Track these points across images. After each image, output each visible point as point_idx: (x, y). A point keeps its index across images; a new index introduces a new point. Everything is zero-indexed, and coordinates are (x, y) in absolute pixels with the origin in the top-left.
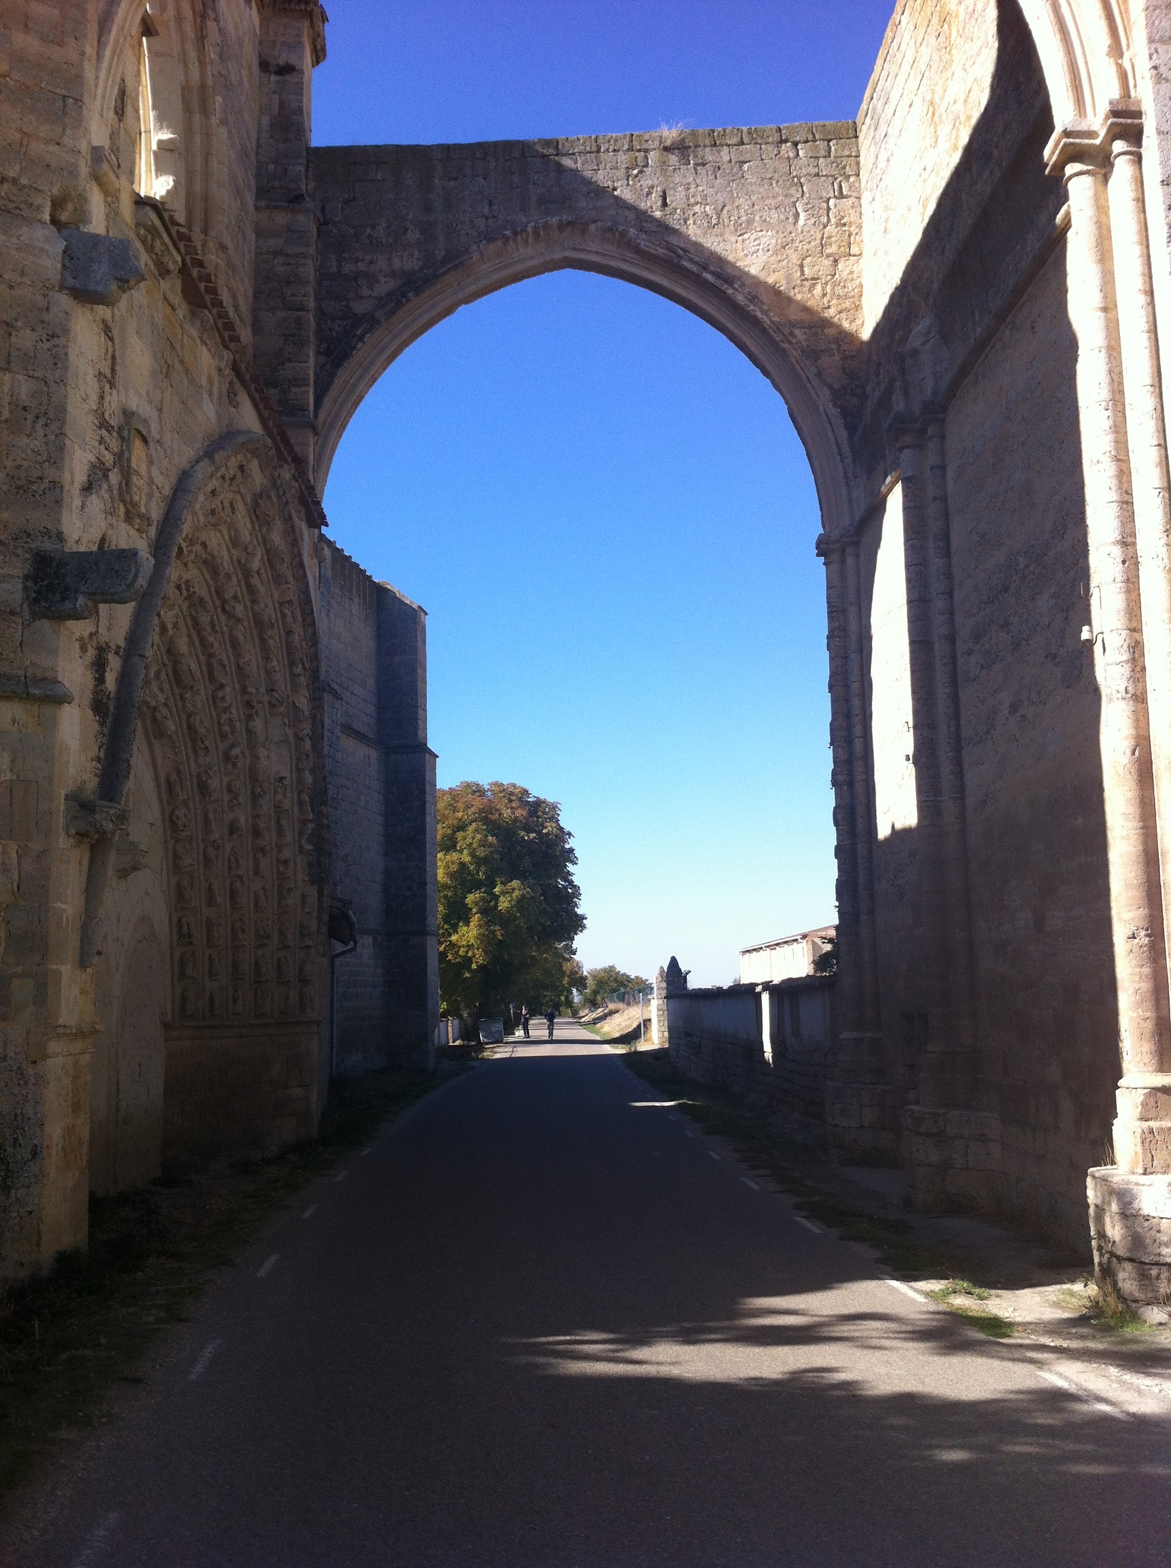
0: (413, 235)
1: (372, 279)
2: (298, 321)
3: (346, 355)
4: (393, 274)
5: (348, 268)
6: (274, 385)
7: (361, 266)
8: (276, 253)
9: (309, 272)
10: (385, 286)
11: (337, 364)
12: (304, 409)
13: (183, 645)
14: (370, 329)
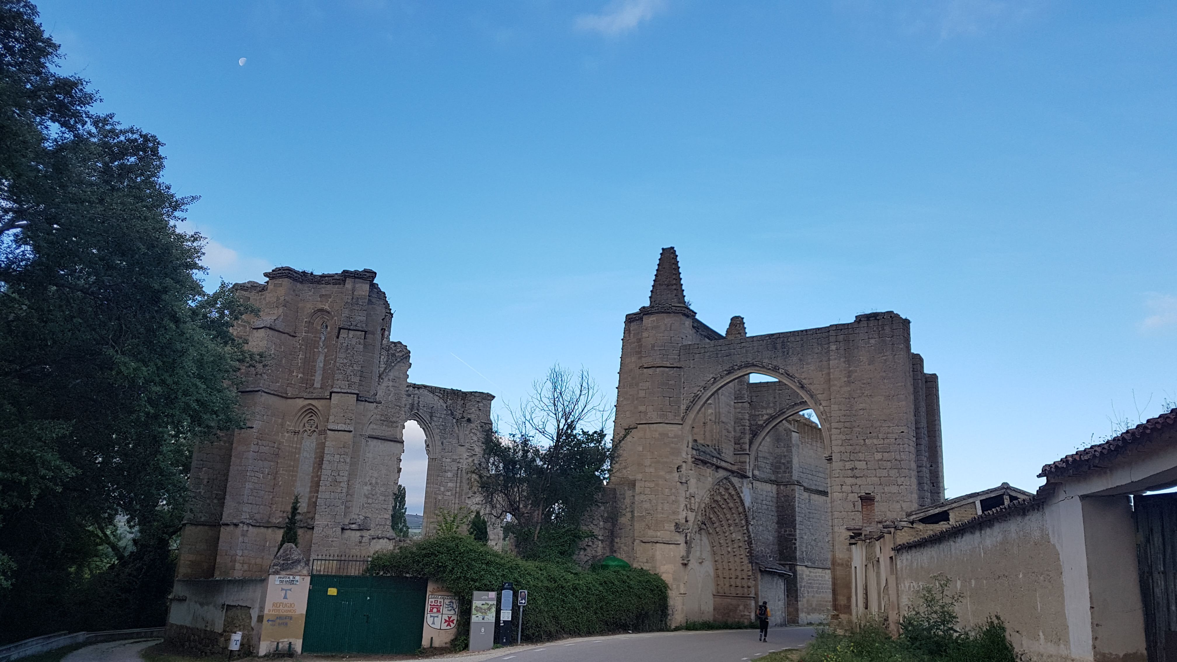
0: (771, 405)
1: (763, 416)
2: (744, 429)
3: (757, 435)
4: (767, 414)
5: (757, 413)
6: (739, 444)
7: (760, 412)
8: (739, 413)
9: (747, 416)
10: (766, 417)
11: (754, 437)
12: (746, 450)
13: (712, 516)
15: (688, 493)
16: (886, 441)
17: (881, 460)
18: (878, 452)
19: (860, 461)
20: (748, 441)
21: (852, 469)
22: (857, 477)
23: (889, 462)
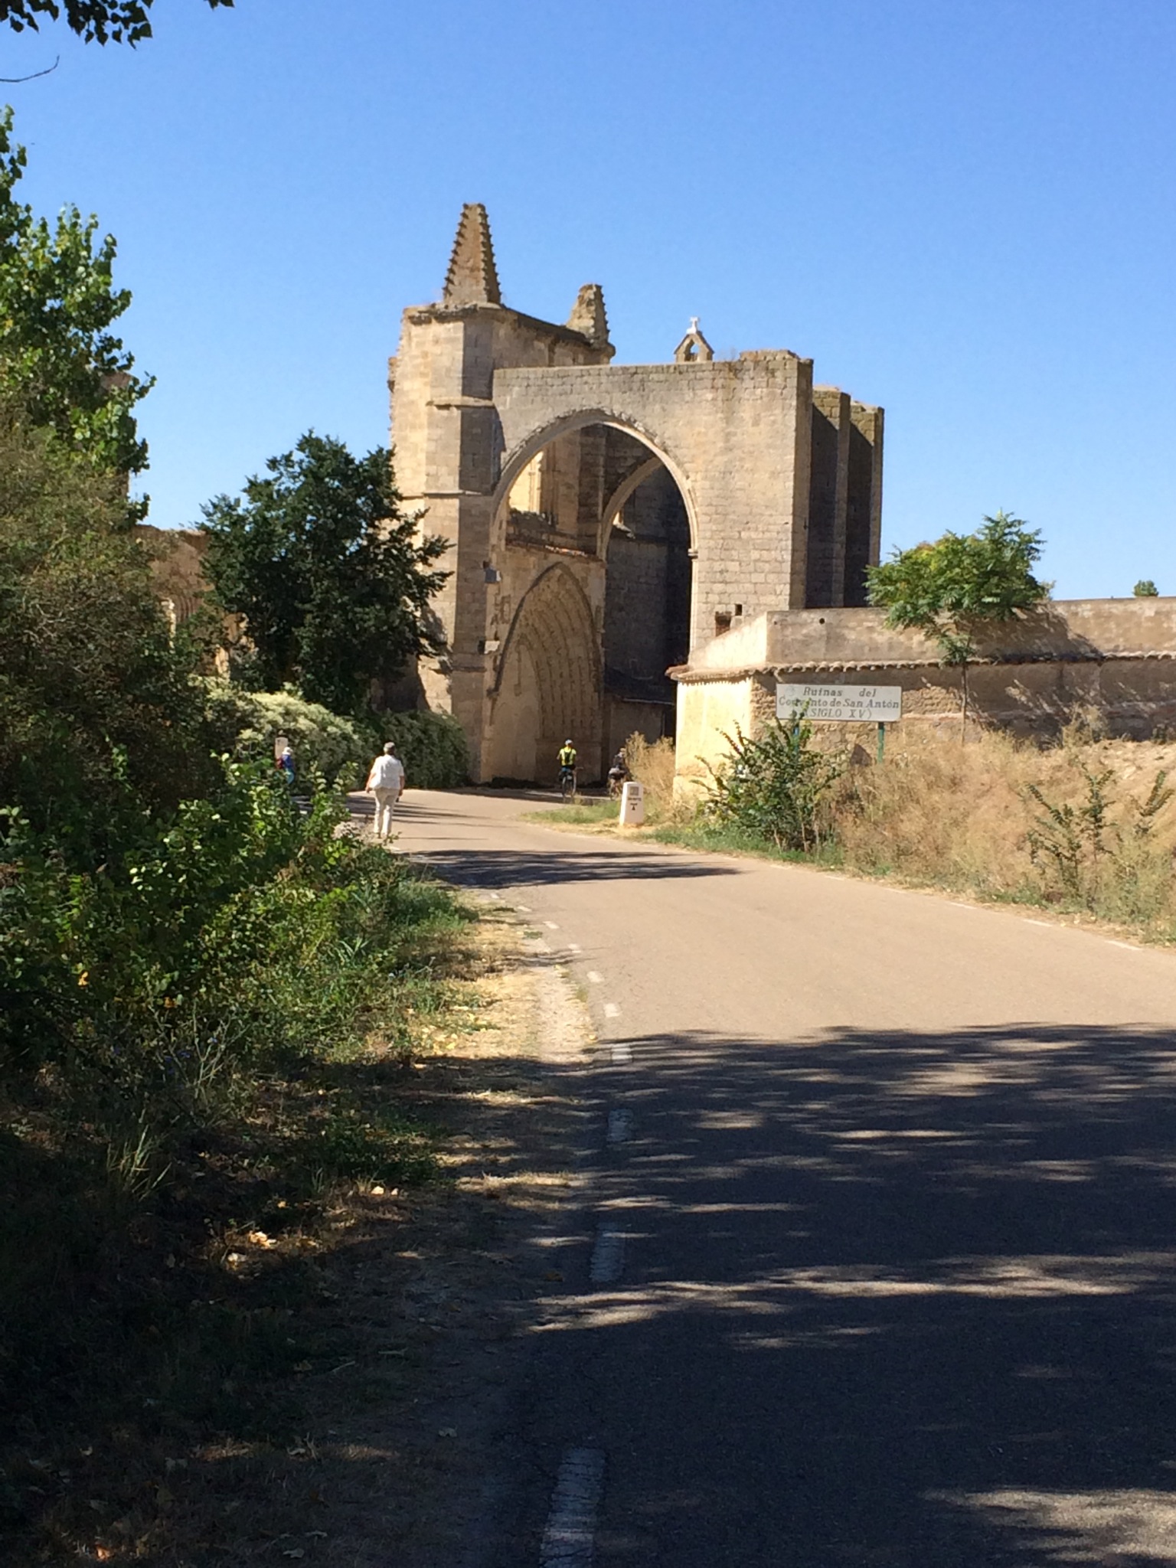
1: (626, 459)
2: (596, 482)
3: (615, 490)
5: (617, 455)
6: (586, 506)
7: (622, 454)
8: (588, 454)
9: (601, 460)
10: (630, 462)
11: (611, 494)
12: (596, 515)
14: (624, 480)
15: (499, 598)
16: (767, 535)
17: (758, 560)
18: (755, 549)
19: (733, 560)
20: (600, 501)
21: (721, 572)
22: (726, 583)
23: (767, 565)
